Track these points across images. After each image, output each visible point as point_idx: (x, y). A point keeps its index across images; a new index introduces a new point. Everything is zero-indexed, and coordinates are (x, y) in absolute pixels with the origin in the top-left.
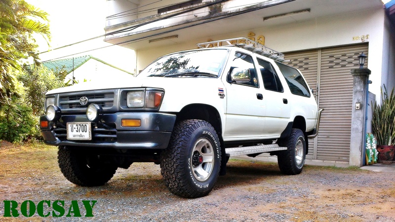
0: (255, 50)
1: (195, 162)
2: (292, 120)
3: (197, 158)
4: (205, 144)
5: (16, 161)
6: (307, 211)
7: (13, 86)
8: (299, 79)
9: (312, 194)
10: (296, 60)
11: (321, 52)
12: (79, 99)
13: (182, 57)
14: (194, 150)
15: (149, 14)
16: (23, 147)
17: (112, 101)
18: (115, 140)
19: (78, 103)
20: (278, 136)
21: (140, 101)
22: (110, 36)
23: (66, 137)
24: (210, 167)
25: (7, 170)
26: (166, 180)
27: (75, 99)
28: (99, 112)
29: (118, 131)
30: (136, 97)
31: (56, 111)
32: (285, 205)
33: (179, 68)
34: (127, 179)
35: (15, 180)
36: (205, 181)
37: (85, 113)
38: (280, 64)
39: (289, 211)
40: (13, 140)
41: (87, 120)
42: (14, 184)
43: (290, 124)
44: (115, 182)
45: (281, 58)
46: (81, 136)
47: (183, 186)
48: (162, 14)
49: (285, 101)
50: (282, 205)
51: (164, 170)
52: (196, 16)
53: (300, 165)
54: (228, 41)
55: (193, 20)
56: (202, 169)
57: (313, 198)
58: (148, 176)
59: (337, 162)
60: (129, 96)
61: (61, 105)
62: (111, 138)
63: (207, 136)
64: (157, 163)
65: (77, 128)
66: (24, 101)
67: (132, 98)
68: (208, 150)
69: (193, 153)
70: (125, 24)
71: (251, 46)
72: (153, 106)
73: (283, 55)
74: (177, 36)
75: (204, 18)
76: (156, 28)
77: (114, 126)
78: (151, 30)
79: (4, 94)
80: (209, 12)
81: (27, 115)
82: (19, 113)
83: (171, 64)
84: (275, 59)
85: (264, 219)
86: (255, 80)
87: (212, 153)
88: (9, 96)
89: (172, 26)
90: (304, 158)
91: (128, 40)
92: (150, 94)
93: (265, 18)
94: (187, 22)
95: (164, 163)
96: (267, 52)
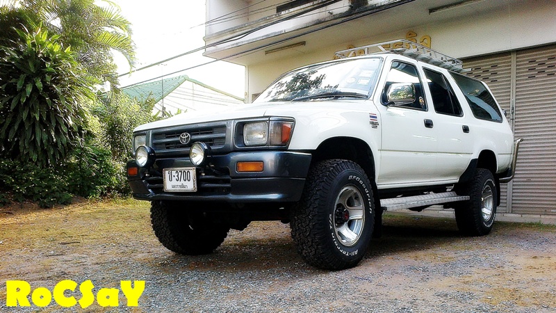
0: (420, 57)
1: (338, 219)
2: (476, 156)
3: (340, 213)
4: (352, 194)
5: (94, 223)
6: (505, 287)
7: (85, 122)
8: (485, 95)
9: (510, 264)
10: (477, 69)
11: (515, 55)
12: (178, 136)
13: (313, 73)
14: (337, 203)
15: (265, 15)
16: (101, 204)
17: (224, 138)
18: (228, 191)
19: (178, 142)
20: (455, 180)
21: (262, 136)
22: (213, 48)
23: (163, 188)
24: (359, 227)
25: (83, 234)
26: (298, 245)
27: (174, 137)
28: (206, 153)
29: (233, 178)
30: (256, 131)
31: (149, 154)
32: (470, 280)
33: (309, 88)
34: (242, 245)
35: (94, 247)
36: (353, 246)
37: (188, 155)
38: (457, 76)
39: (477, 288)
40: (89, 195)
41: (191, 164)
42: (93, 252)
43: (473, 161)
44: (226, 249)
45: (459, 66)
46: (183, 186)
47: (323, 253)
48: (283, 13)
49: (466, 130)
50: (467, 279)
51: (296, 230)
52: (331, 13)
53: (489, 222)
54: (379, 46)
55: (326, 19)
56: (348, 229)
57: (512, 269)
58: (270, 240)
59: (542, 216)
60: (246, 130)
61: (155, 145)
62: (223, 188)
63: (354, 183)
64: (284, 222)
65: (178, 176)
66: (100, 141)
67: (251, 133)
68: (356, 203)
69: (335, 207)
70: (232, 30)
71: (413, 50)
72: (279, 143)
73: (461, 62)
74: (303, 43)
75: (342, 15)
76: (276, 33)
77: (227, 172)
78: (268, 37)
79: (75, 133)
80: (350, 6)
81: (105, 161)
82: (95, 158)
83: (298, 84)
84: (448, 68)
85: (441, 299)
86: (421, 100)
87: (362, 206)
88: (81, 135)
89: (297, 30)
90: (494, 211)
91: (237, 53)
92: (275, 125)
93: (431, 11)
94: (319, 22)
95: (295, 221)
96: (437, 58)
